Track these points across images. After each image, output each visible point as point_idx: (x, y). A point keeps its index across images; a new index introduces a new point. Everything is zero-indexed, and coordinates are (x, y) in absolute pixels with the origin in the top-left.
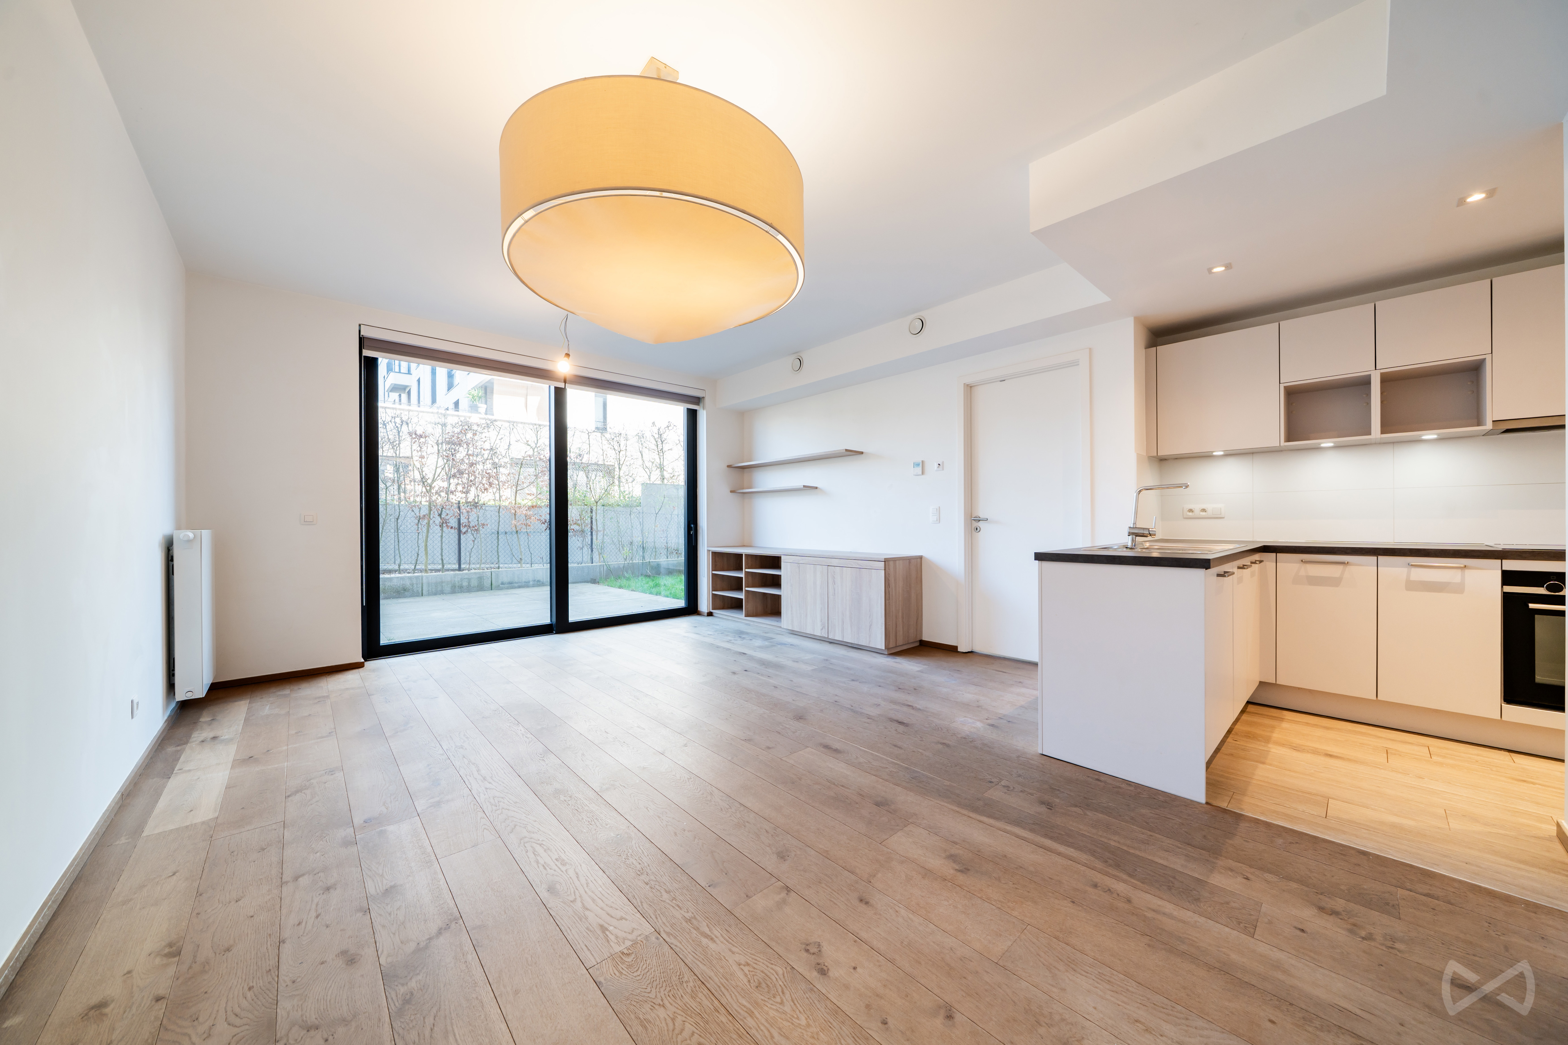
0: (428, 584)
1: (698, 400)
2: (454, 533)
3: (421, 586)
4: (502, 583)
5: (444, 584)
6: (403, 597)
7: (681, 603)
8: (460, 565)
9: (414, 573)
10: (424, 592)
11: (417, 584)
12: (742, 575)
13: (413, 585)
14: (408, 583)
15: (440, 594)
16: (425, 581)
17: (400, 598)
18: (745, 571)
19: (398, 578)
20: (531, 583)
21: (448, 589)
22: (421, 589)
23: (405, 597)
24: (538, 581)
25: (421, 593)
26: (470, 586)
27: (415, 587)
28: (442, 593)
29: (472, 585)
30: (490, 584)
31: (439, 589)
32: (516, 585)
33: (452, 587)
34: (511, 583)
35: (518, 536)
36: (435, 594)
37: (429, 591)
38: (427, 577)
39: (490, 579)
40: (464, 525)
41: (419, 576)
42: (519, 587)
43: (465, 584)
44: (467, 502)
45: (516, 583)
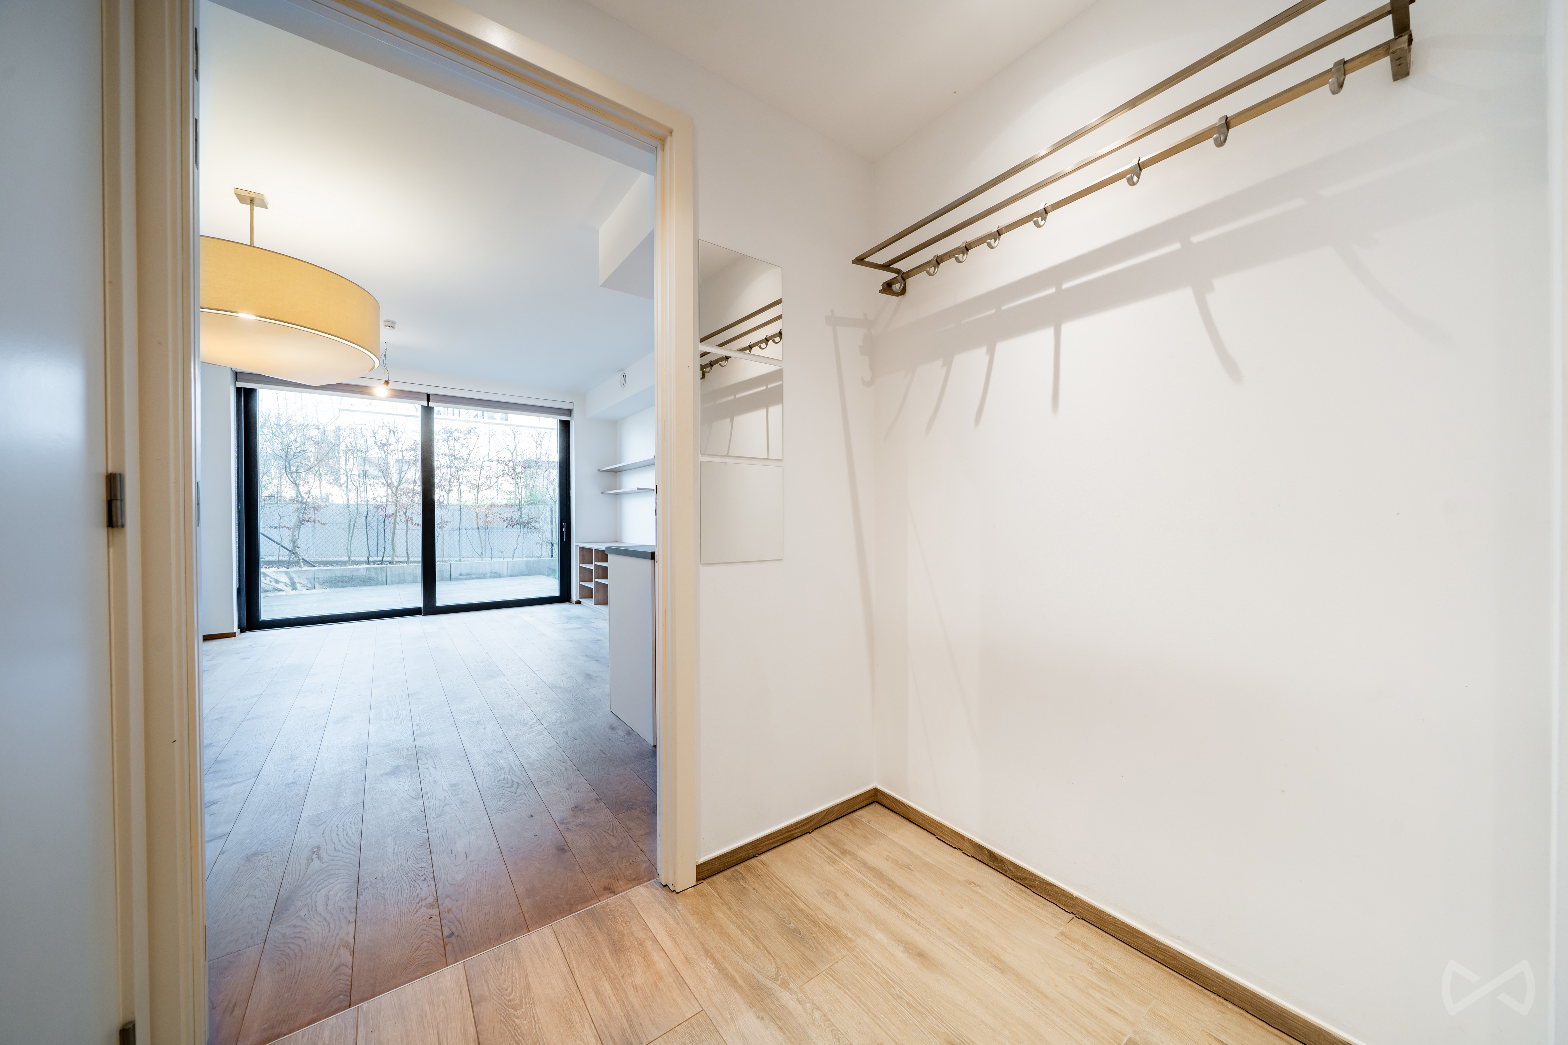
1: (569, 412)
4: (461, 575)
7: (556, 592)
9: (382, 564)
11: (382, 574)
12: (591, 567)
17: (366, 586)
18: (595, 565)
20: (489, 575)
22: (385, 579)
24: (496, 573)
25: (385, 582)
27: (380, 576)
30: (449, 575)
31: (402, 578)
32: (474, 576)
34: (469, 575)
35: (479, 532)
36: (398, 583)
37: (392, 580)
39: (449, 570)
41: (384, 567)
42: (477, 578)
45: (473, 574)
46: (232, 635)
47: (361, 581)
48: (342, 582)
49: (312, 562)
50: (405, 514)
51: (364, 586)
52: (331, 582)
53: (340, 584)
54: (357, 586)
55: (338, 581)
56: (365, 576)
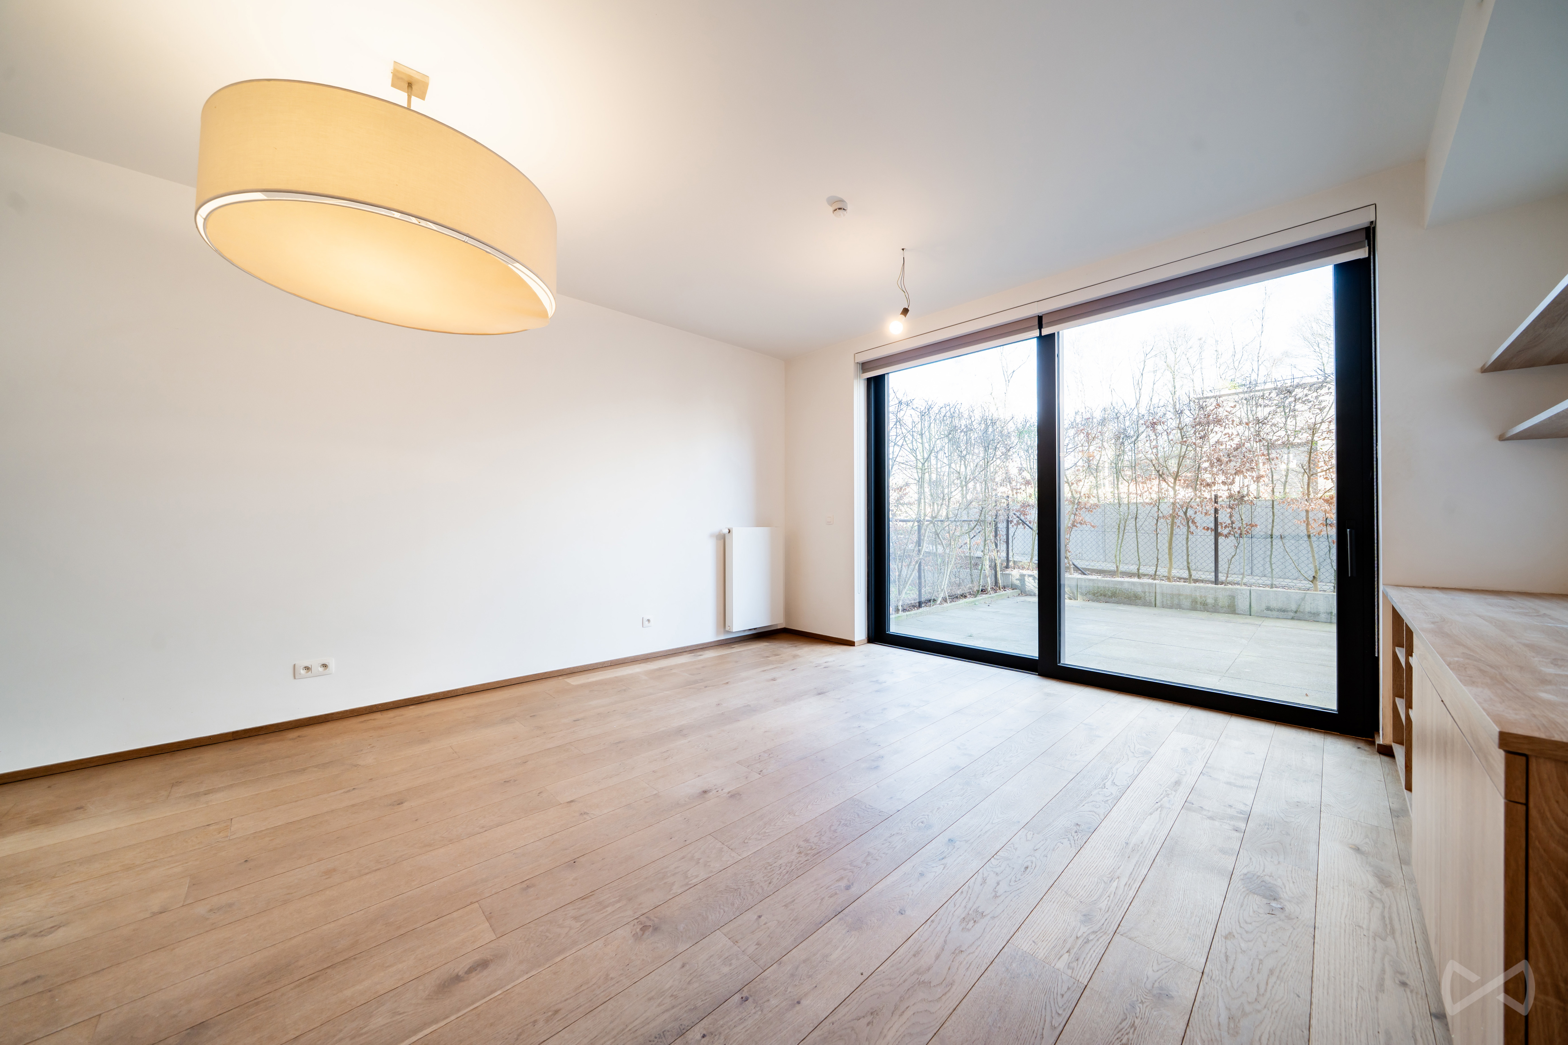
0: (1162, 594)
2: (1211, 536)
3: (1154, 595)
4: (1268, 609)
5: (1181, 598)
6: (1134, 605)
8: (1216, 576)
9: (1154, 579)
10: (1157, 603)
11: (1150, 593)
13: (1145, 593)
14: (1139, 590)
15: (1176, 609)
16: (1158, 590)
17: (1131, 604)
19: (1129, 582)
21: (1187, 603)
22: (1153, 599)
23: (1136, 605)
25: (1154, 604)
26: (1218, 605)
27: (1148, 595)
28: (1179, 607)
29: (1219, 604)
30: (1248, 607)
31: (1176, 601)
33: (1192, 602)
36: (1171, 607)
37: (1163, 602)
38: (1161, 586)
39: (1248, 600)
40: (1224, 525)
41: (1152, 584)
43: (1210, 601)
44: (1231, 496)
46: (851, 644)
47: (1125, 598)
48: (1105, 596)
49: (1083, 568)
50: (1185, 513)
51: (1128, 604)
52: (1094, 594)
53: (1102, 598)
54: (1120, 603)
55: (1101, 595)
56: (1130, 592)
